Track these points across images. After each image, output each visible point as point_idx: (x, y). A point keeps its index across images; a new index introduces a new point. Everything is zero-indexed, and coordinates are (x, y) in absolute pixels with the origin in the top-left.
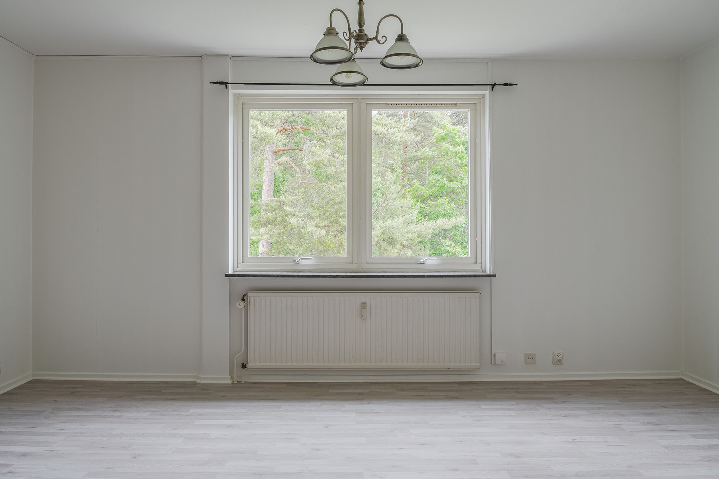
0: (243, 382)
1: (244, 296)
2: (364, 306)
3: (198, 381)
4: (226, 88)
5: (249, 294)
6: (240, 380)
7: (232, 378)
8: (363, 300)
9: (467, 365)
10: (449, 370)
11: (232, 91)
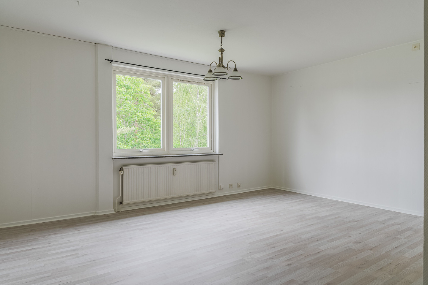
0: (120, 211)
1: (120, 168)
2: (174, 170)
3: (96, 214)
4: (111, 63)
5: (124, 168)
6: (119, 211)
7: (115, 210)
8: (174, 167)
9: (212, 191)
10: (206, 194)
11: (113, 64)
